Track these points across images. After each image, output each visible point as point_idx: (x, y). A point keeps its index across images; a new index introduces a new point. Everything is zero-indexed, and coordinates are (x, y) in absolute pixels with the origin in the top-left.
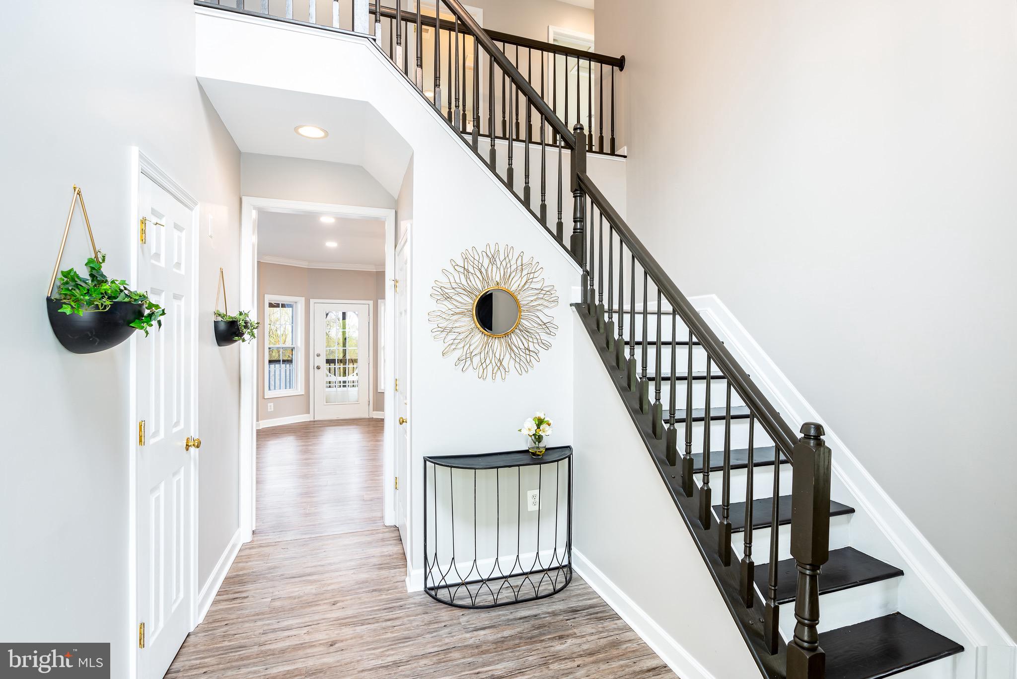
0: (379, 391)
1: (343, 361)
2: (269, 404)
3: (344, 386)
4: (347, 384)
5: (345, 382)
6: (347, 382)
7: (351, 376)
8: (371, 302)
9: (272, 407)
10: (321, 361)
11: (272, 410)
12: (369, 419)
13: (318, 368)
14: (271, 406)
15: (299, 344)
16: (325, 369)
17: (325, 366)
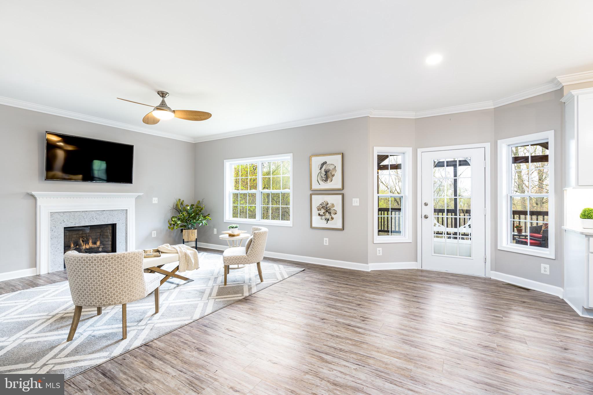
0: (499, 248)
1: (454, 211)
2: (378, 249)
3: (456, 238)
4: (458, 236)
5: (455, 234)
6: (458, 234)
7: (462, 227)
8: (488, 145)
9: (381, 252)
10: (429, 211)
11: (381, 254)
12: (485, 279)
13: (426, 217)
14: (379, 251)
15: (407, 194)
16: (433, 218)
17: (432, 216)
